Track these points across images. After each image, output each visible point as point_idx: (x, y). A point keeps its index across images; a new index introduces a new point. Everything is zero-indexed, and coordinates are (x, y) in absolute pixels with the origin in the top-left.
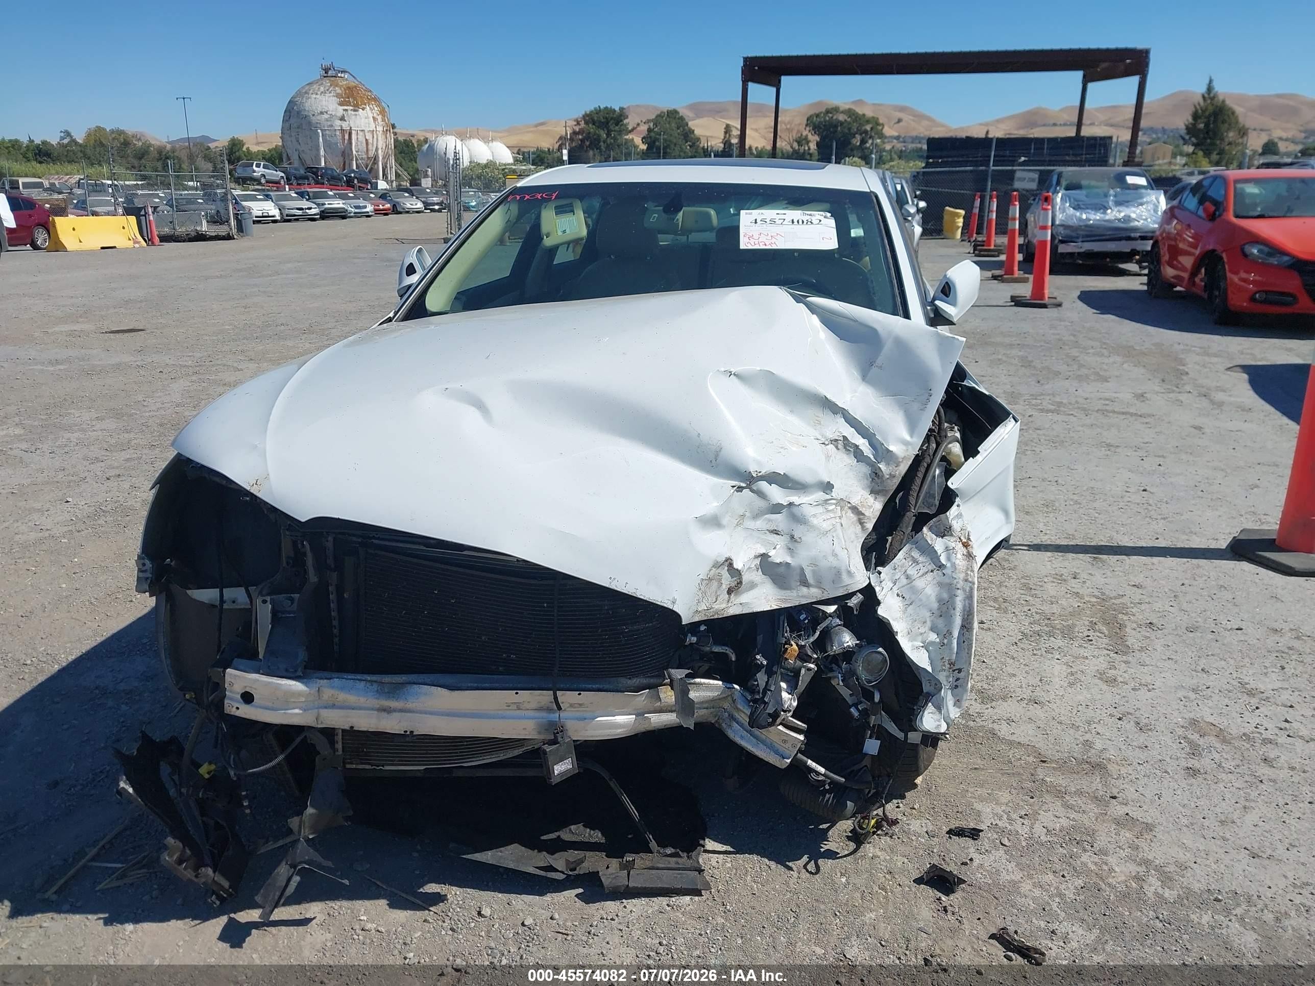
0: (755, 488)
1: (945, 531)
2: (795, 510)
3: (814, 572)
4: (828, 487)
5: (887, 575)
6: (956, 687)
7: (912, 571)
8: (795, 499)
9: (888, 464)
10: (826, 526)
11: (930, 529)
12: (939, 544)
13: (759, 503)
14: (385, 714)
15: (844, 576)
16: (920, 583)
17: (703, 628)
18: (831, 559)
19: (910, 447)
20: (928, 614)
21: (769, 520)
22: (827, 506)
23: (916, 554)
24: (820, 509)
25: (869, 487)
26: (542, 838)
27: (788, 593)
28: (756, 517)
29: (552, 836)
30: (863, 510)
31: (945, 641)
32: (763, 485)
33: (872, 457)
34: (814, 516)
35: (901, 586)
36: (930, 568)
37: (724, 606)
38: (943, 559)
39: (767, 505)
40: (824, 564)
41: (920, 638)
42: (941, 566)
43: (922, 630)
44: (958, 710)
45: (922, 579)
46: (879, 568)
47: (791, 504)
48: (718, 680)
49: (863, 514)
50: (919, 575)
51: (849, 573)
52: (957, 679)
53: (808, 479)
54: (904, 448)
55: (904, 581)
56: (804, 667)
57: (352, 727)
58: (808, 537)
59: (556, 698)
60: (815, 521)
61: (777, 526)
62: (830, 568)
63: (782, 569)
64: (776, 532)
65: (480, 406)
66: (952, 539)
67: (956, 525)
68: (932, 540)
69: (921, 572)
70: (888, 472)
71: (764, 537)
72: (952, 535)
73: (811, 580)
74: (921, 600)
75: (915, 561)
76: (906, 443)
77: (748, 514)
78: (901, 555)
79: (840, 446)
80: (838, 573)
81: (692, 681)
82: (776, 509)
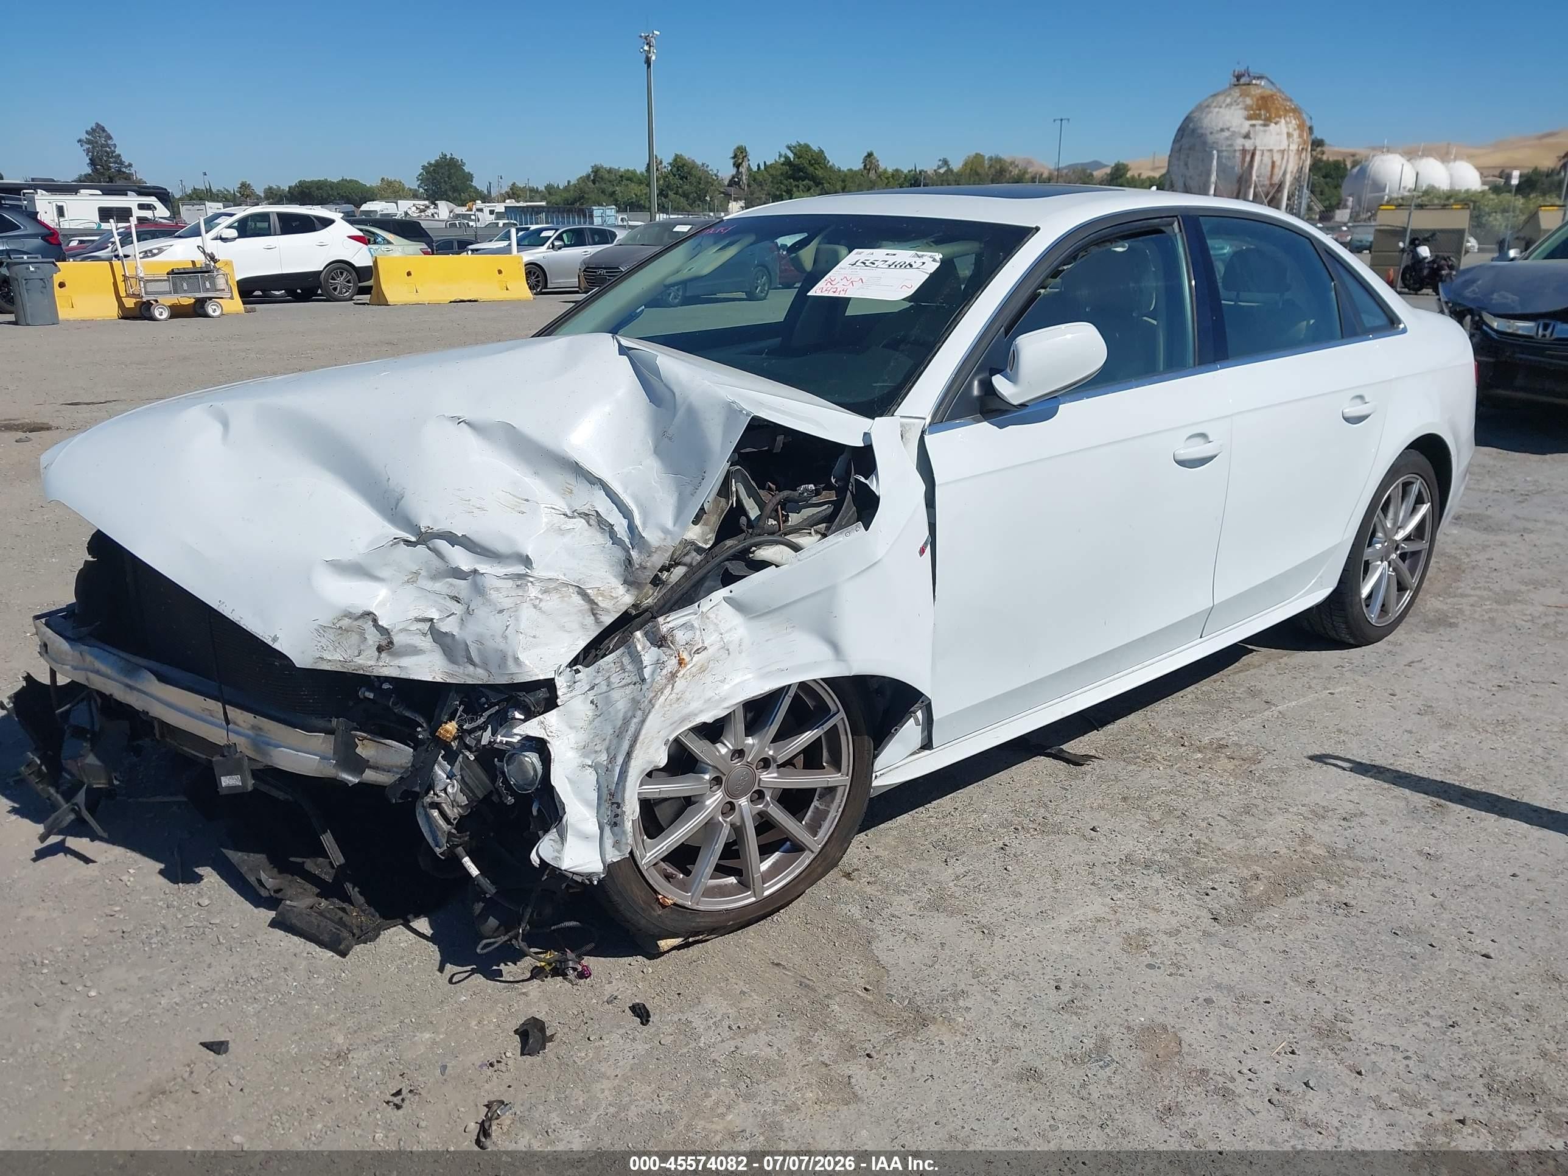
0: (430, 546)
1: (660, 641)
2: (479, 578)
3: (479, 650)
4: (527, 561)
5: (587, 676)
6: (615, 824)
7: (615, 679)
8: (482, 568)
9: (640, 552)
10: (507, 603)
11: (646, 634)
12: (649, 655)
13: (436, 562)
14: (128, 690)
15: (510, 662)
16: (616, 695)
17: (386, 686)
18: (499, 639)
19: (669, 536)
20: (611, 731)
21: (451, 585)
22: (519, 583)
23: (626, 660)
24: (510, 583)
25: (622, 575)
26: (292, 859)
27: (455, 667)
28: (435, 577)
29: (299, 860)
30: (599, 600)
31: (610, 766)
32: (442, 545)
33: (627, 541)
34: (497, 589)
35: (599, 692)
36: (634, 679)
37: (370, 663)
38: (647, 673)
39: (445, 567)
40: (490, 644)
41: (593, 756)
42: (643, 680)
43: (597, 748)
44: (617, 853)
45: (622, 690)
46: (579, 667)
47: (475, 571)
48: (408, 745)
49: (596, 604)
50: (620, 685)
51: (516, 660)
52: (617, 816)
53: (501, 547)
54: (662, 535)
55: (604, 688)
56: (463, 753)
57: (111, 695)
58: (482, 612)
59: (225, 713)
60: (493, 595)
61: (458, 593)
62: (496, 650)
63: (449, 640)
64: (457, 599)
65: (226, 425)
66: (669, 652)
67: (681, 637)
68: (644, 648)
69: (624, 682)
70: (639, 561)
71: (443, 602)
72: (669, 647)
73: (476, 660)
74: (609, 713)
75: (623, 669)
76: (666, 531)
77: (423, 573)
78: (610, 658)
79: (592, 522)
80: (504, 658)
81: (383, 741)
82: (457, 573)
